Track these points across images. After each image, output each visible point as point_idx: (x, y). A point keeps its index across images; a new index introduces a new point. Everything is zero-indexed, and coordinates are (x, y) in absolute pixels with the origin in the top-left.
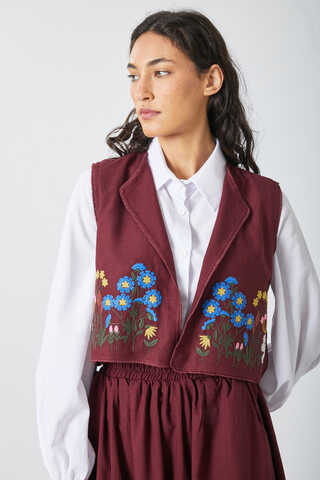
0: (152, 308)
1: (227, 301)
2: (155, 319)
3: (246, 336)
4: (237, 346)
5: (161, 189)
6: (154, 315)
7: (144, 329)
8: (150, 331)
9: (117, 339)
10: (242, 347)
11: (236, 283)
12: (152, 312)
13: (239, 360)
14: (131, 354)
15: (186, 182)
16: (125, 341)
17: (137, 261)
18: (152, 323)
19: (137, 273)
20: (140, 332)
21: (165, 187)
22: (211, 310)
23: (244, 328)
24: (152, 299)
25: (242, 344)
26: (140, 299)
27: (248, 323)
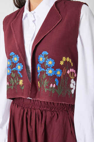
0: (19, 72)
1: (43, 63)
2: (22, 76)
4: (51, 85)
6: (21, 74)
7: (19, 82)
8: (21, 82)
10: (54, 86)
13: (53, 92)
16: (12, 88)
18: (20, 78)
20: (17, 84)
22: (39, 69)
23: (55, 76)
24: (19, 67)
25: (54, 84)
26: (15, 68)
27: (57, 74)
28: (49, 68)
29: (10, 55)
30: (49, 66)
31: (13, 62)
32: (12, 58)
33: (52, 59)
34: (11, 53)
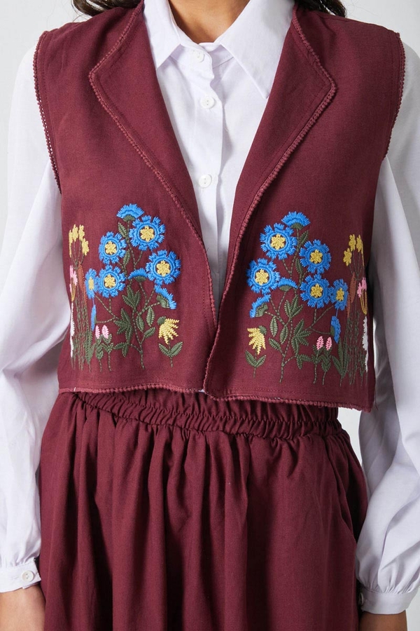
0: (164, 286)
1: (290, 258)
2: (173, 306)
3: (335, 322)
4: (320, 343)
5: (164, 66)
6: (170, 297)
7: (157, 326)
8: (167, 329)
9: (109, 350)
10: (329, 345)
11: (306, 222)
12: (164, 292)
13: (325, 369)
14: (139, 372)
15: (210, 46)
16: (124, 353)
17: (126, 202)
18: (168, 313)
19: (129, 224)
20: (150, 331)
21: (173, 60)
22: (261, 277)
23: (329, 308)
24: (162, 269)
25: (329, 339)
26: (140, 272)
27: (337, 298)
28: (312, 275)
29: (119, 215)
30: (313, 271)
31: (134, 245)
32: (132, 227)
33: (322, 243)
34: (125, 208)
